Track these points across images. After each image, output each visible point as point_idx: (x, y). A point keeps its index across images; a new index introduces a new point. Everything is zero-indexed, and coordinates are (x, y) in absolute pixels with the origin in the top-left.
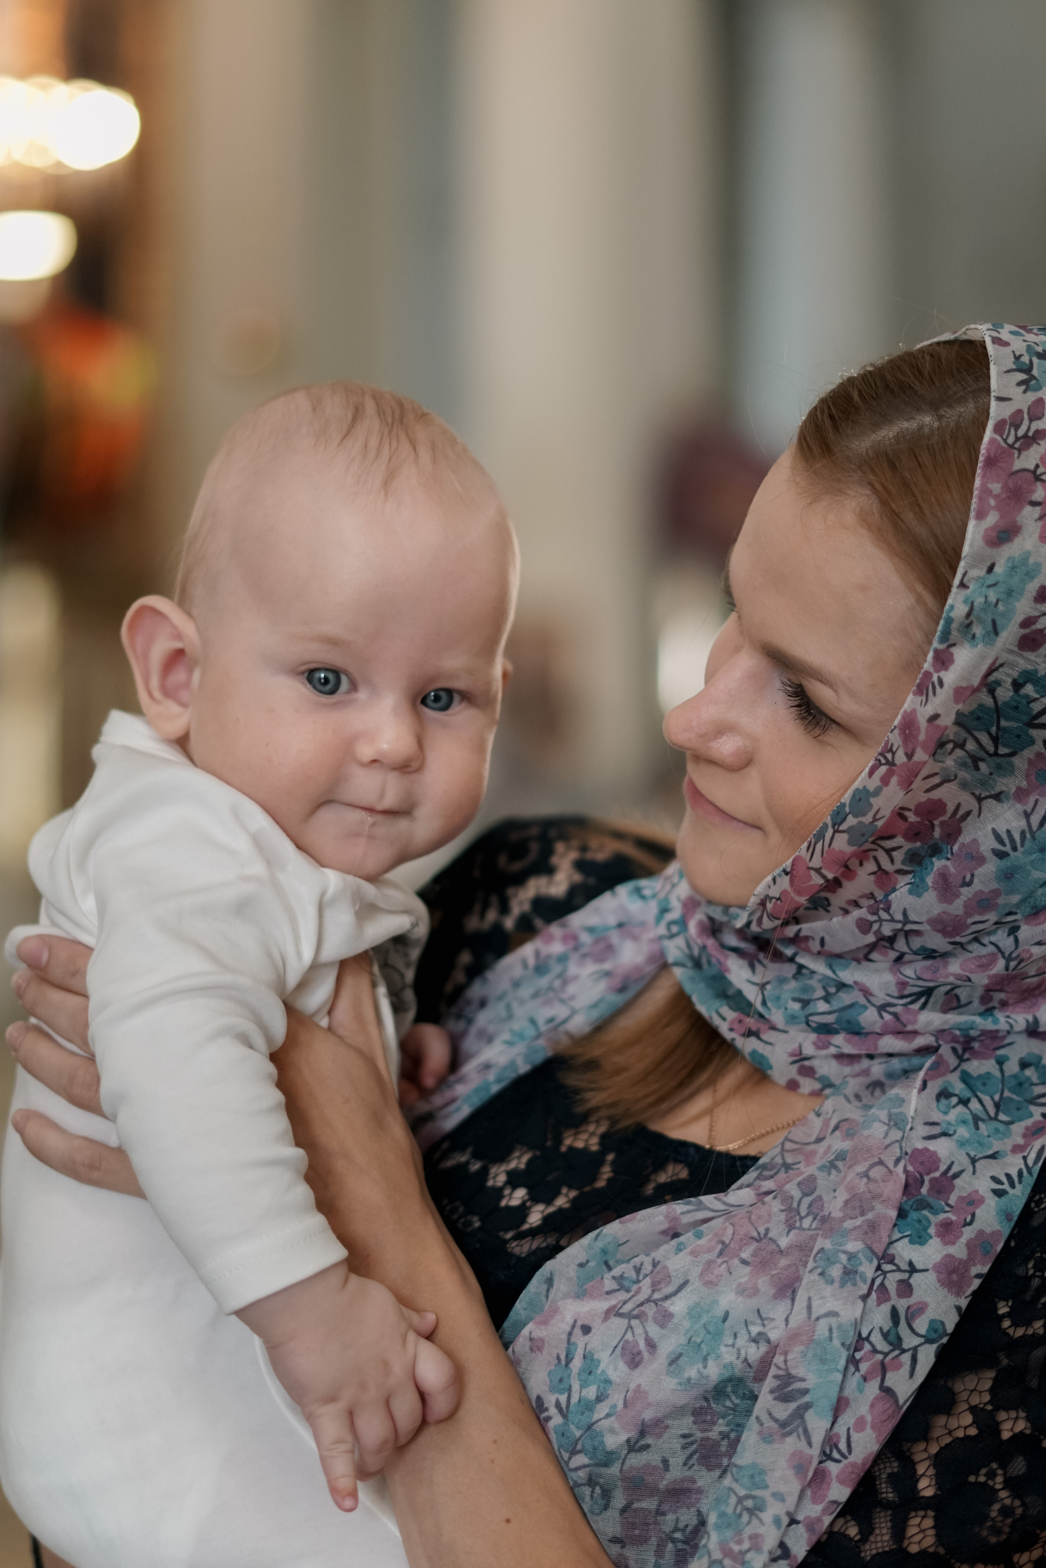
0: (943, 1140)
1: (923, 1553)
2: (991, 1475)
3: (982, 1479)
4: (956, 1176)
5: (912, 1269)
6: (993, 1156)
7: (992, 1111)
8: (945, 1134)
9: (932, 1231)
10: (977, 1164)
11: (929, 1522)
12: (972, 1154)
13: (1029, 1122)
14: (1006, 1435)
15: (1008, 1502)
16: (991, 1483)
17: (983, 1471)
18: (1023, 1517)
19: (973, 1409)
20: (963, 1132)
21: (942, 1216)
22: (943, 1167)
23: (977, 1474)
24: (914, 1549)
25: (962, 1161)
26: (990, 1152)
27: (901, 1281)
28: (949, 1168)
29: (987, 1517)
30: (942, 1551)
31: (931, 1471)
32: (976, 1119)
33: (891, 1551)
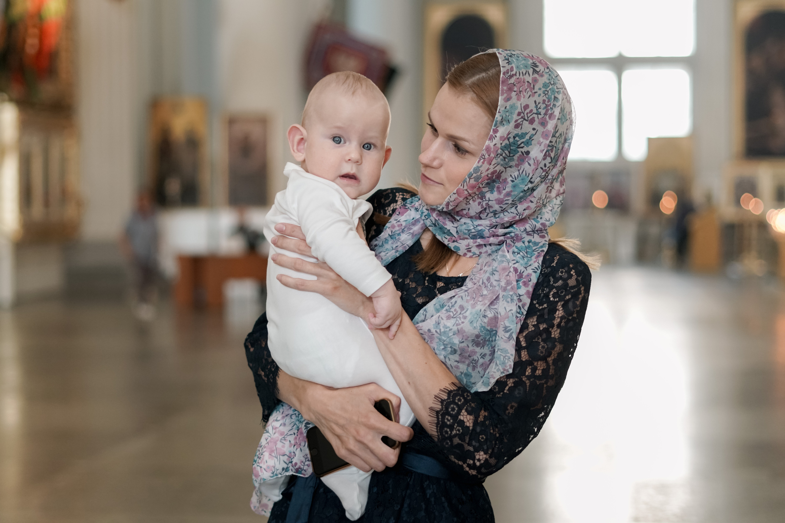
0: (517, 264)
1: (526, 360)
2: (538, 339)
3: (536, 340)
4: (523, 272)
5: (520, 296)
6: (530, 265)
7: (526, 255)
8: (517, 262)
9: (521, 284)
10: (527, 268)
11: (526, 353)
12: (525, 266)
13: (535, 256)
14: (541, 329)
15: (543, 345)
16: (538, 341)
17: (536, 338)
18: (547, 348)
19: (534, 326)
20: (522, 262)
21: (522, 281)
22: (519, 271)
23: (535, 339)
24: (524, 360)
25: (523, 269)
26: (529, 265)
27: (518, 299)
28: (521, 271)
29: (539, 349)
30: (530, 359)
31: (524, 340)
32: (523, 257)
33: (519, 361)
